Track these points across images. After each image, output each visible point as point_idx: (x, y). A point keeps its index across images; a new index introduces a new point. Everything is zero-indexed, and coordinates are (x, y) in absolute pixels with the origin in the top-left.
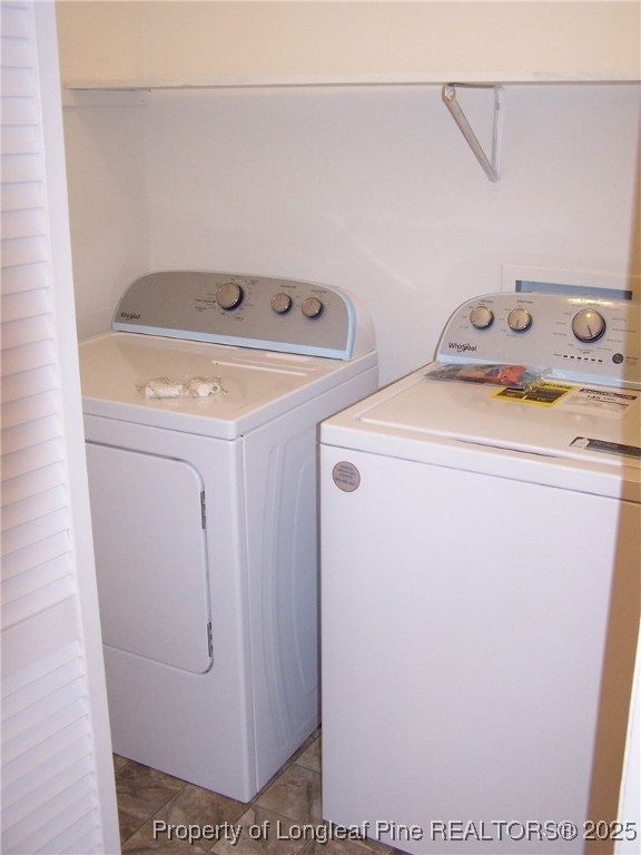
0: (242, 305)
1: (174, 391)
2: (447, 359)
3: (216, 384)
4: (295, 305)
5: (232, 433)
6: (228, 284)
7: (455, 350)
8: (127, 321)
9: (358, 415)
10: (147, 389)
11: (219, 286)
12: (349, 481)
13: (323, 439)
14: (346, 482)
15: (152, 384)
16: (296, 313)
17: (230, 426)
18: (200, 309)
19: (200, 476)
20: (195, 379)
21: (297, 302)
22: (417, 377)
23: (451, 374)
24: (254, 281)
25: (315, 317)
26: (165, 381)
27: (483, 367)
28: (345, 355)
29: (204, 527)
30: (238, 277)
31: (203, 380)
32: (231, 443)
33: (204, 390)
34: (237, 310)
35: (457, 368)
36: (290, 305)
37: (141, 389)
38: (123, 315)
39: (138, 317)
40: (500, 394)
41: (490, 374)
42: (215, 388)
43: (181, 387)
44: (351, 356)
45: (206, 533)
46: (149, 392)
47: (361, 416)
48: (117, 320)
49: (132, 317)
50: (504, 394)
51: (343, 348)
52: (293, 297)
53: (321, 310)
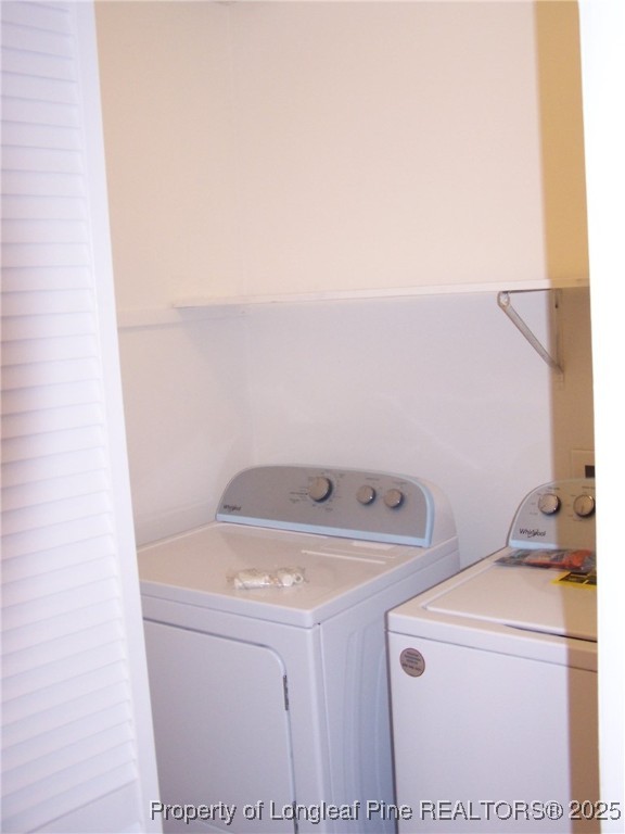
0: (331, 497)
1: (261, 582)
2: (518, 544)
3: (299, 575)
4: (378, 497)
5: (309, 621)
6: (318, 478)
7: (526, 535)
8: (229, 513)
9: (423, 604)
10: (236, 580)
11: (310, 479)
12: (415, 666)
13: (391, 627)
14: (412, 667)
15: (241, 575)
16: (379, 503)
17: (308, 616)
18: (294, 501)
19: (283, 661)
20: (281, 569)
21: (380, 493)
22: (488, 563)
23: (520, 560)
24: (342, 474)
25: (397, 507)
26: (253, 572)
27: (548, 553)
28: (424, 542)
29: (287, 709)
30: (327, 471)
31: (288, 571)
32: (309, 631)
33: (288, 580)
34: (327, 502)
35: (527, 553)
36: (374, 495)
37: (231, 580)
38: (225, 507)
39: (239, 509)
40: (562, 579)
41: (555, 559)
42: (298, 579)
43: (267, 578)
44: (430, 542)
45: (289, 714)
46: (238, 584)
47: (428, 604)
48: (220, 512)
49: (234, 508)
50: (565, 579)
51: (422, 536)
52: (377, 488)
53: (402, 499)
